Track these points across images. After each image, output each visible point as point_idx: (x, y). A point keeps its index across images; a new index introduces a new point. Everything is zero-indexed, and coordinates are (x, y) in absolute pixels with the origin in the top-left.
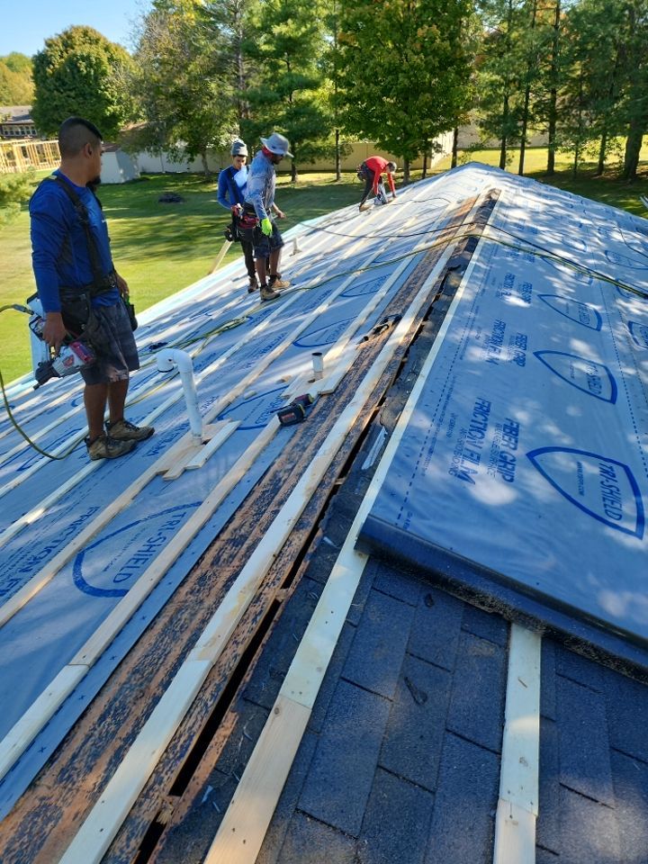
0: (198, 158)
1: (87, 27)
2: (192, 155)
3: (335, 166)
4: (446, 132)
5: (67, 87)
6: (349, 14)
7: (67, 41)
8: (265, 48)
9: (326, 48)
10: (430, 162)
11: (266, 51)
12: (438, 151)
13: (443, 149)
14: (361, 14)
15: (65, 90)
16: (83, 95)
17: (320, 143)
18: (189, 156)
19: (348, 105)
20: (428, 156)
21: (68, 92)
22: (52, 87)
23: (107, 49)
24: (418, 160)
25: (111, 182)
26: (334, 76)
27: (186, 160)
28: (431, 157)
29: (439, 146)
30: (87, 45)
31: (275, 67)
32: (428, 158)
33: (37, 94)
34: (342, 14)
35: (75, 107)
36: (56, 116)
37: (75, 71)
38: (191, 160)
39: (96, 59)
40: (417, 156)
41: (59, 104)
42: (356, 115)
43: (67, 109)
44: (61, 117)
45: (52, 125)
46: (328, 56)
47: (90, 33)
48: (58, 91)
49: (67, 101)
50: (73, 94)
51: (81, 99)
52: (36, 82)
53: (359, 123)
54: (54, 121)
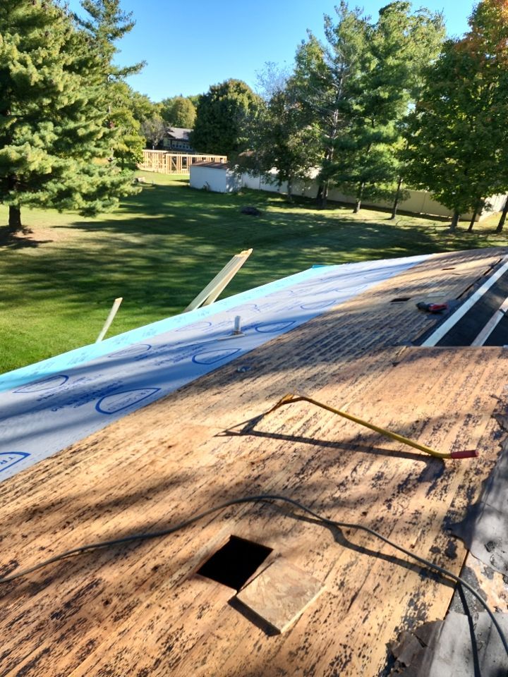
0: (285, 184)
1: (241, 81)
2: (281, 181)
3: (392, 207)
4: (500, 194)
5: (216, 121)
6: (431, 87)
7: (224, 89)
8: (356, 107)
9: (406, 114)
10: (479, 218)
11: (357, 110)
12: (487, 210)
13: (494, 209)
14: (442, 87)
15: (214, 123)
16: (225, 128)
17: (383, 187)
18: (278, 181)
19: (413, 160)
20: (477, 212)
21: (216, 125)
22: (206, 119)
23: (249, 98)
24: (467, 214)
25: (218, 191)
26: (406, 136)
27: (276, 183)
28: (480, 215)
29: (490, 205)
30: (237, 93)
31: (361, 123)
32: (477, 215)
33: (196, 122)
34: (425, 87)
35: (218, 135)
36: (204, 139)
37: (224, 110)
38: (280, 184)
39: (240, 103)
40: (467, 211)
41: (208, 131)
42: (418, 170)
43: (212, 135)
44: (207, 140)
45: (200, 144)
46: (406, 119)
47: (241, 86)
48: (209, 122)
49: (213, 130)
50: (218, 126)
51: (223, 131)
52: (197, 114)
53: (420, 176)
54: (201, 142)
